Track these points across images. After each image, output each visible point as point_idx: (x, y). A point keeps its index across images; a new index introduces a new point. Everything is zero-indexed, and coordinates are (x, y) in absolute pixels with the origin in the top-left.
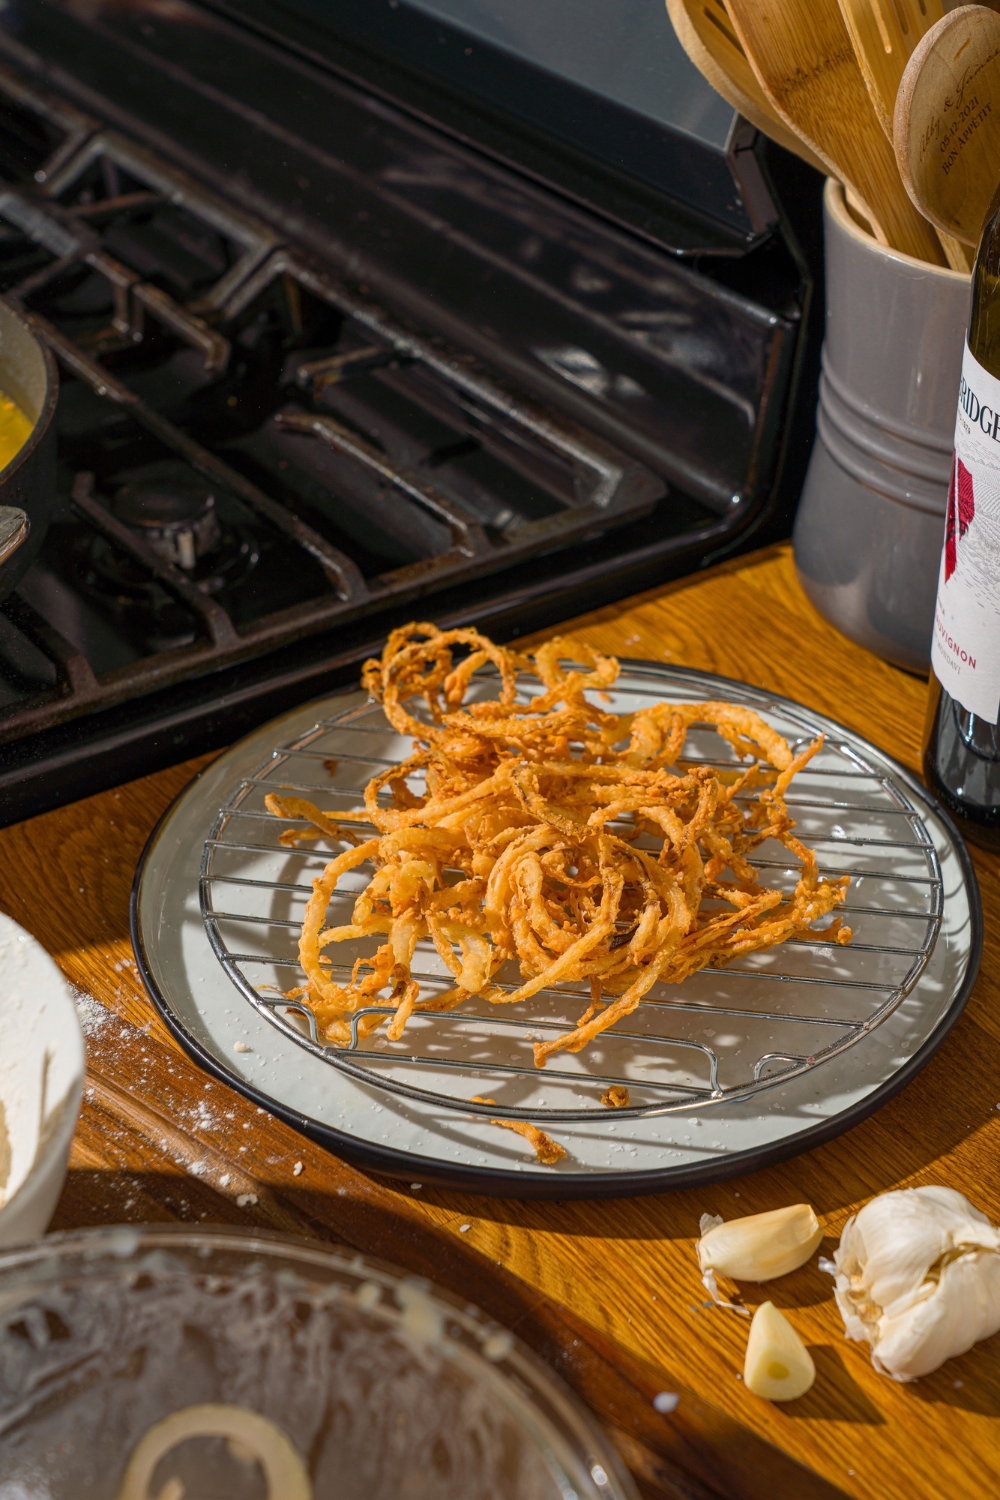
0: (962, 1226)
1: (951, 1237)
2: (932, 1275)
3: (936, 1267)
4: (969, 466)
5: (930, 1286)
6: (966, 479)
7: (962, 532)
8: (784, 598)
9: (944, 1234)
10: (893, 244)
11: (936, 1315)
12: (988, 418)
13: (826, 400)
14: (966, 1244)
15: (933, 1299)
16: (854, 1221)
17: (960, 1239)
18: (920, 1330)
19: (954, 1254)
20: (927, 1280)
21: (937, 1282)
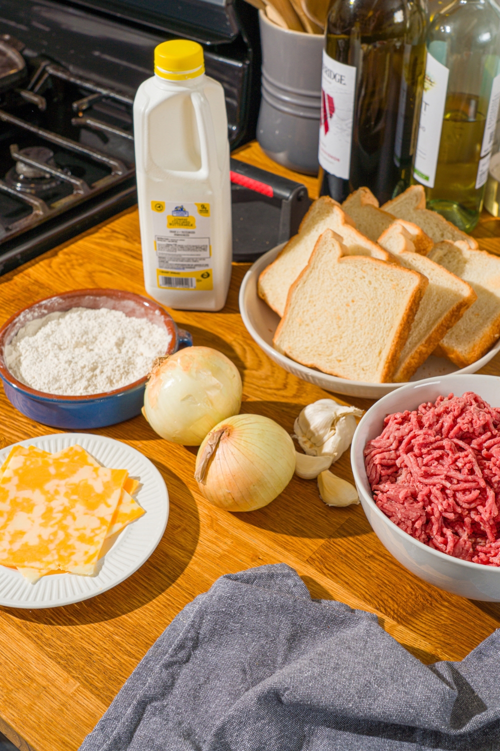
0: (338, 409)
1: (335, 414)
2: (333, 428)
3: (333, 425)
4: (331, 95)
5: (333, 431)
6: (331, 100)
7: (331, 116)
8: (257, 158)
9: (333, 413)
10: (290, 28)
11: (339, 439)
12: (338, 77)
13: (265, 84)
14: (341, 414)
15: (336, 435)
16: (298, 420)
17: (338, 413)
18: (335, 446)
19: (338, 419)
20: (331, 430)
21: (335, 429)
